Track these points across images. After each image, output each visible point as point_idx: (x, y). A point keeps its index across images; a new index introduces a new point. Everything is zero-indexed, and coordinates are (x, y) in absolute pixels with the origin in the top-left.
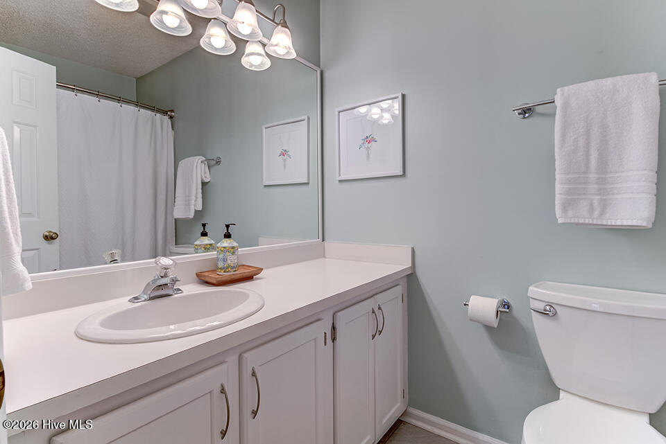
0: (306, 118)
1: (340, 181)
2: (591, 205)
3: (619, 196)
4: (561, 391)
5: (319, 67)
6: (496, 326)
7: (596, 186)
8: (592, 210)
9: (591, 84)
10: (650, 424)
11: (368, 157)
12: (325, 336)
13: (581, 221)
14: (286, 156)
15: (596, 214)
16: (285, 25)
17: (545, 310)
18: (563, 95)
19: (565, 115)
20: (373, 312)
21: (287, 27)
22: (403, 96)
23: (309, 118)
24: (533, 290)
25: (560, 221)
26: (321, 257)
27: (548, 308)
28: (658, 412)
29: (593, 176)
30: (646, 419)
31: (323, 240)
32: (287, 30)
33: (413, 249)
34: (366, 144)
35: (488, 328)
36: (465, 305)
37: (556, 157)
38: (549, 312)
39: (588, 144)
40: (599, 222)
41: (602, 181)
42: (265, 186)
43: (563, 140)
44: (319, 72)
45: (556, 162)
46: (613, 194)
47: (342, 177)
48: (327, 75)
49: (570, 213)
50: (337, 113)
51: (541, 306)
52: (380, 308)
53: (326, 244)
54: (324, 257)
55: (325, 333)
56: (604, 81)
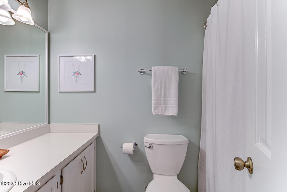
0: (38, 56)
1: (60, 92)
2: (162, 108)
3: (169, 105)
4: (154, 174)
5: (47, 30)
6: (132, 154)
7: (163, 102)
8: (162, 110)
9: (162, 67)
10: (178, 179)
11: (77, 81)
12: (57, 184)
13: (159, 114)
14: (23, 75)
15: (163, 111)
16: (27, 6)
17: (149, 146)
18: (154, 69)
19: (155, 76)
20: (82, 161)
21: (29, 7)
22: (95, 56)
23: (40, 56)
24: (146, 139)
25: (154, 114)
26: (48, 133)
27: (150, 145)
28: (179, 173)
29: (162, 98)
30: (176, 177)
31: (49, 123)
32: (29, 9)
33: (99, 126)
34: (76, 75)
35: (130, 155)
36: (121, 147)
37: (152, 91)
38: (151, 147)
39: (161, 88)
40: (164, 114)
41: (165, 100)
42: (6, 92)
43: (154, 85)
44: (47, 33)
45: (152, 92)
46: (168, 105)
47: (61, 90)
48: (52, 36)
49: (156, 111)
50: (58, 57)
51: (147, 145)
52: (84, 158)
53: (51, 124)
54: (50, 132)
55: (57, 182)
56: (165, 67)
